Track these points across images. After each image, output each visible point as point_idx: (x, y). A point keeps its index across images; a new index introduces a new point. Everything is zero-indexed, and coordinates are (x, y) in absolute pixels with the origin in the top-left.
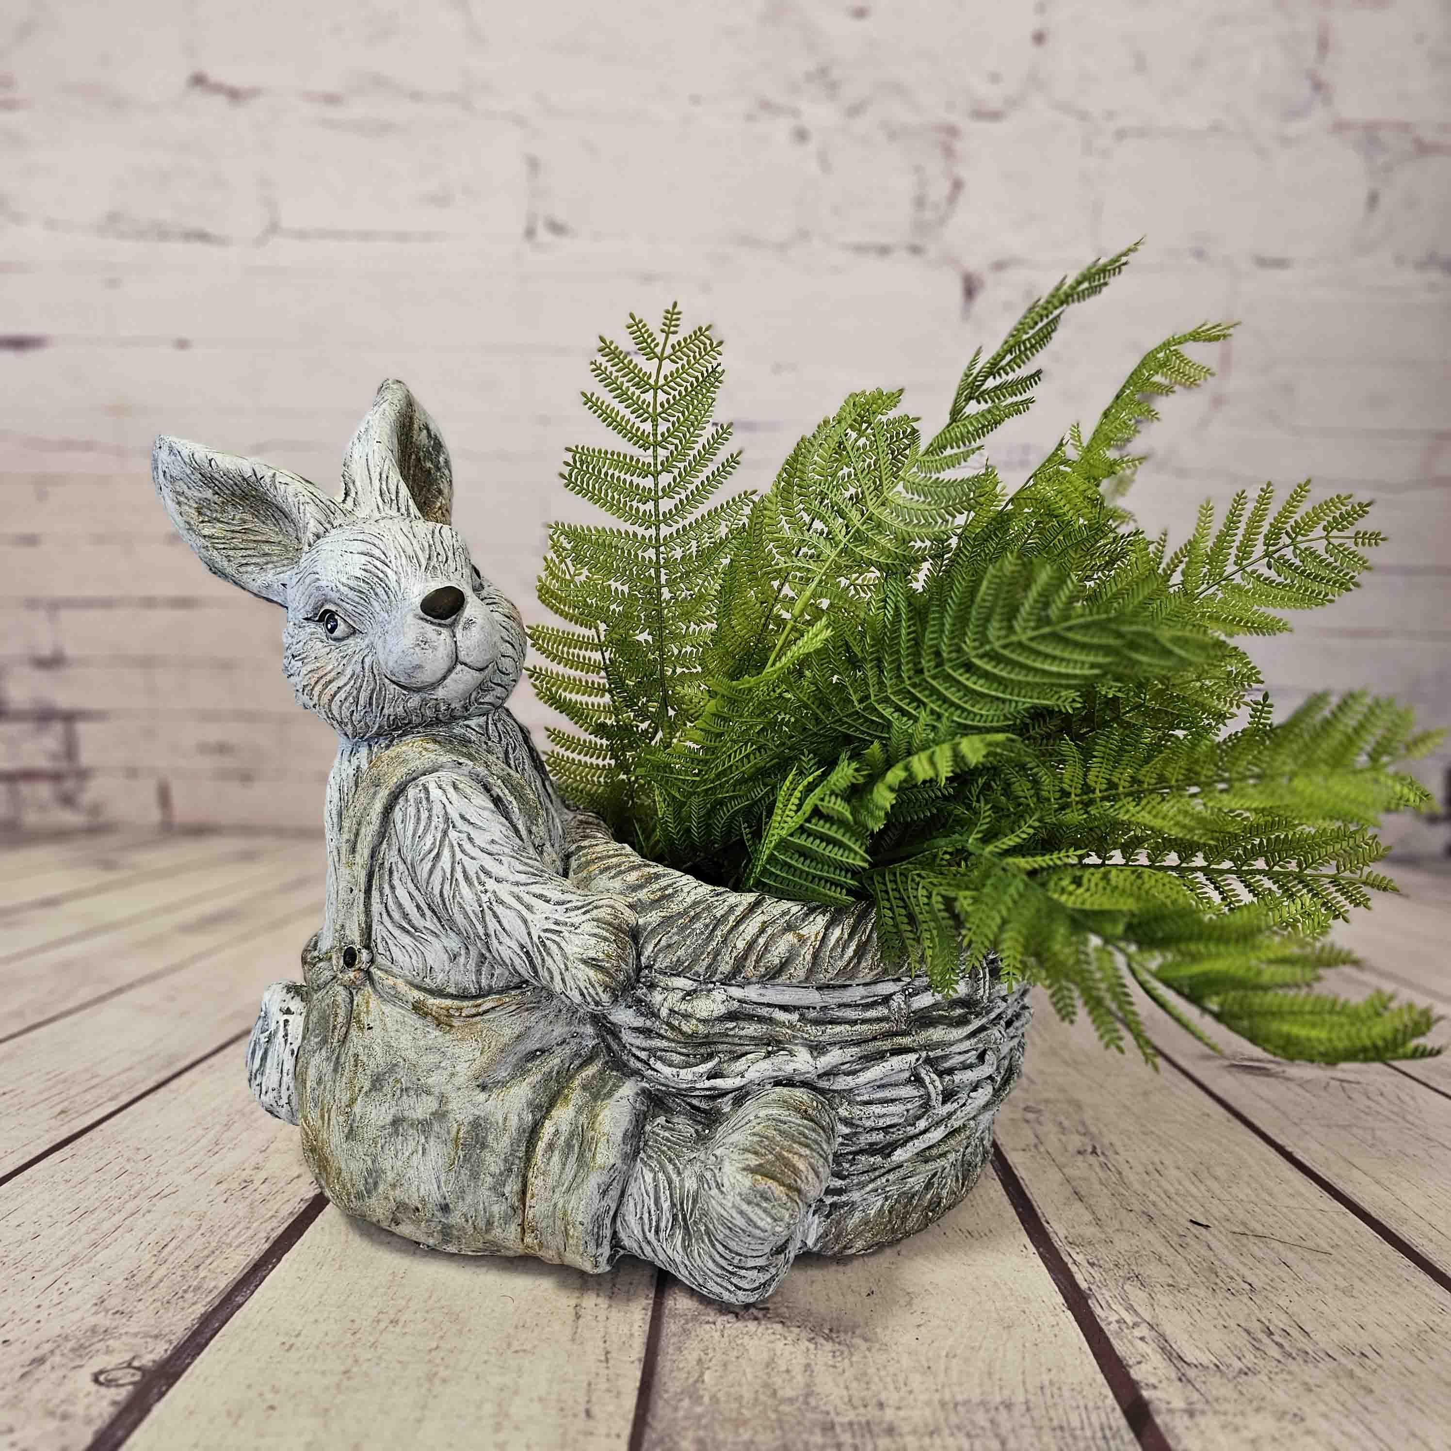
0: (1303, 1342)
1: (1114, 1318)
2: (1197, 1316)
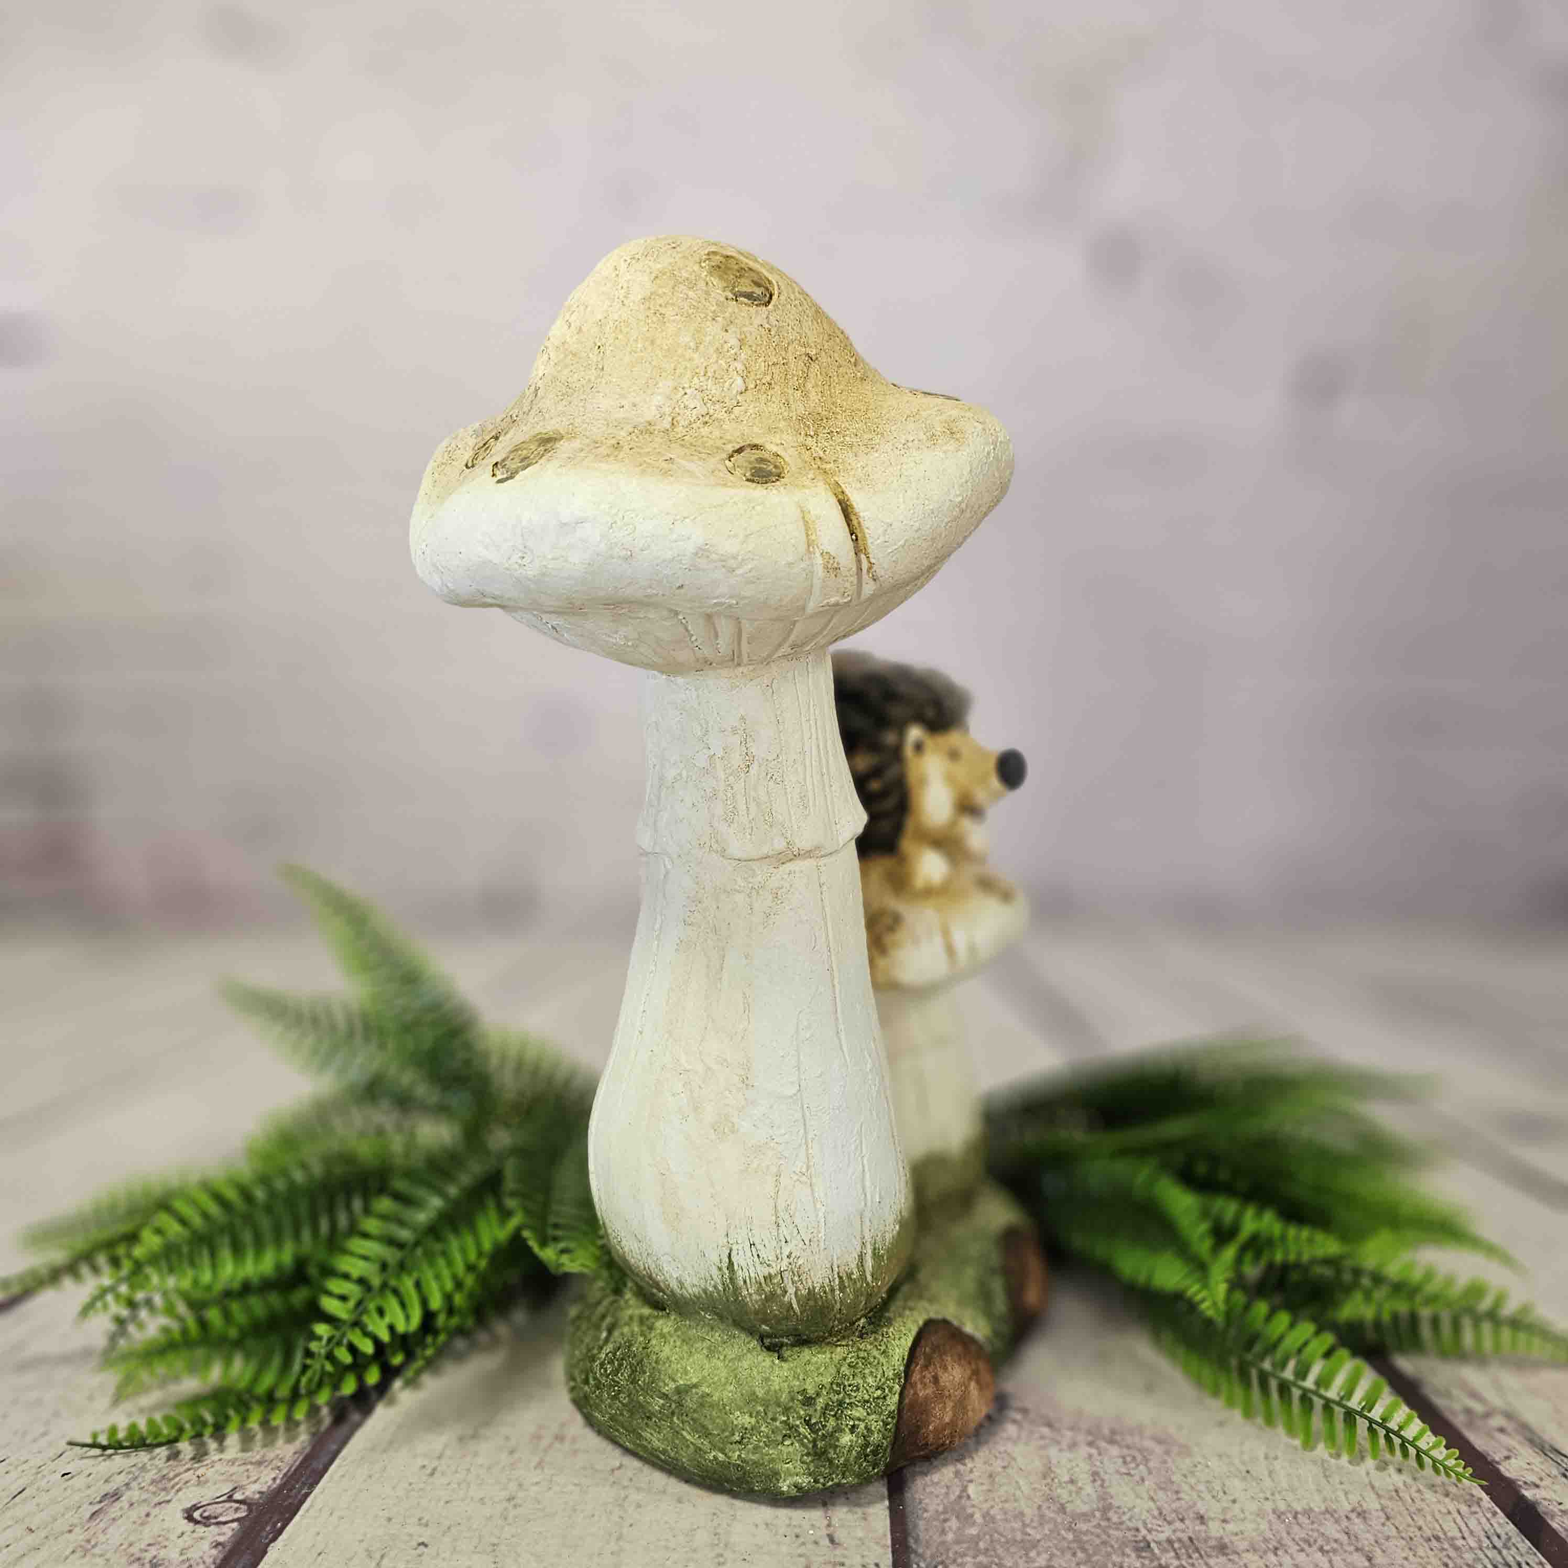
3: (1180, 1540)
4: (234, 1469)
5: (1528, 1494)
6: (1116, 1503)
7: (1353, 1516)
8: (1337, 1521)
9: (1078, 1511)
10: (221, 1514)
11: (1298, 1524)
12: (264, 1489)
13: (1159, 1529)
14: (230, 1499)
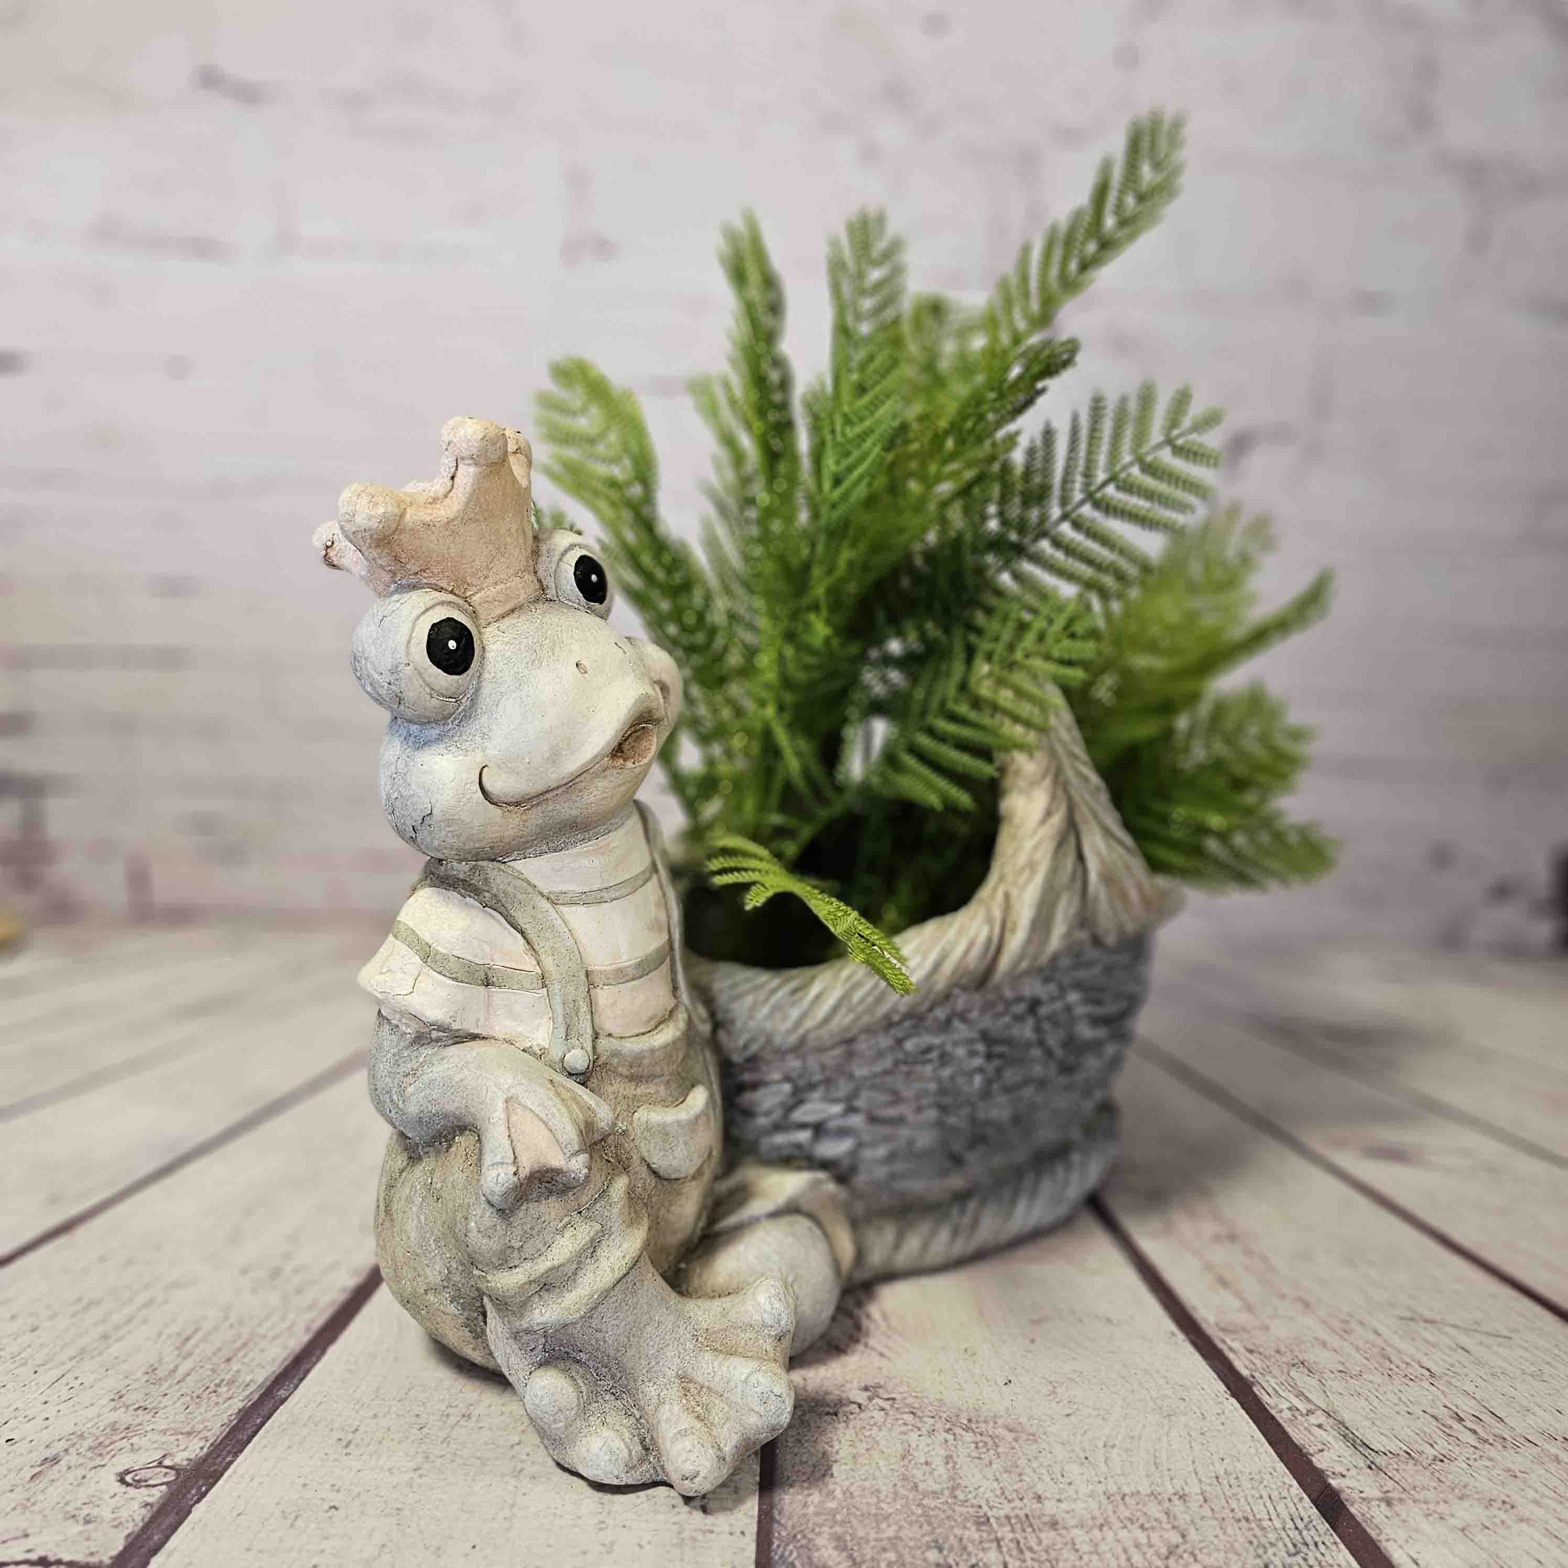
0: (1498, 1429)
1: (1284, 1405)
2: (1376, 1403)
3: (1017, 1516)
4: (164, 1439)
5: (1334, 1482)
6: (963, 1484)
7: (1175, 1498)
8: (1159, 1503)
9: (930, 1489)
10: (151, 1478)
11: (1125, 1504)
12: (192, 1457)
13: (1000, 1506)
14: (160, 1464)
